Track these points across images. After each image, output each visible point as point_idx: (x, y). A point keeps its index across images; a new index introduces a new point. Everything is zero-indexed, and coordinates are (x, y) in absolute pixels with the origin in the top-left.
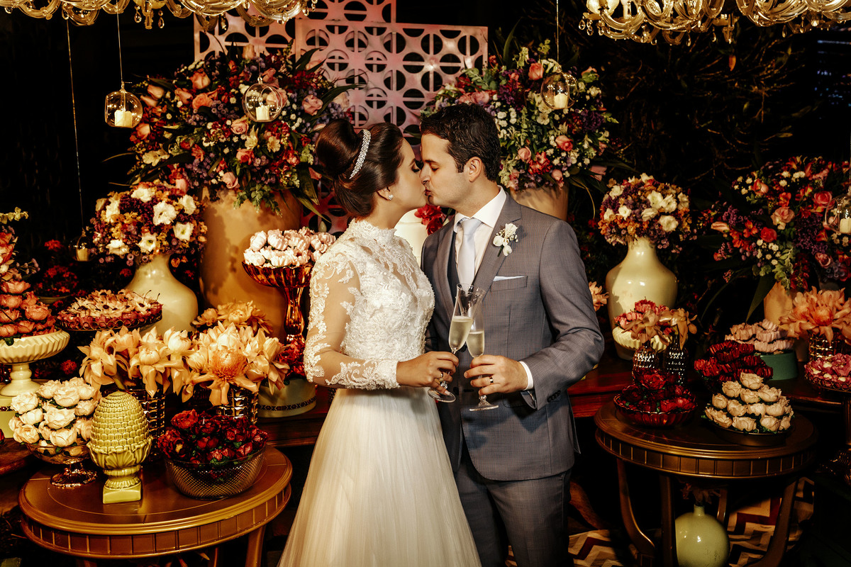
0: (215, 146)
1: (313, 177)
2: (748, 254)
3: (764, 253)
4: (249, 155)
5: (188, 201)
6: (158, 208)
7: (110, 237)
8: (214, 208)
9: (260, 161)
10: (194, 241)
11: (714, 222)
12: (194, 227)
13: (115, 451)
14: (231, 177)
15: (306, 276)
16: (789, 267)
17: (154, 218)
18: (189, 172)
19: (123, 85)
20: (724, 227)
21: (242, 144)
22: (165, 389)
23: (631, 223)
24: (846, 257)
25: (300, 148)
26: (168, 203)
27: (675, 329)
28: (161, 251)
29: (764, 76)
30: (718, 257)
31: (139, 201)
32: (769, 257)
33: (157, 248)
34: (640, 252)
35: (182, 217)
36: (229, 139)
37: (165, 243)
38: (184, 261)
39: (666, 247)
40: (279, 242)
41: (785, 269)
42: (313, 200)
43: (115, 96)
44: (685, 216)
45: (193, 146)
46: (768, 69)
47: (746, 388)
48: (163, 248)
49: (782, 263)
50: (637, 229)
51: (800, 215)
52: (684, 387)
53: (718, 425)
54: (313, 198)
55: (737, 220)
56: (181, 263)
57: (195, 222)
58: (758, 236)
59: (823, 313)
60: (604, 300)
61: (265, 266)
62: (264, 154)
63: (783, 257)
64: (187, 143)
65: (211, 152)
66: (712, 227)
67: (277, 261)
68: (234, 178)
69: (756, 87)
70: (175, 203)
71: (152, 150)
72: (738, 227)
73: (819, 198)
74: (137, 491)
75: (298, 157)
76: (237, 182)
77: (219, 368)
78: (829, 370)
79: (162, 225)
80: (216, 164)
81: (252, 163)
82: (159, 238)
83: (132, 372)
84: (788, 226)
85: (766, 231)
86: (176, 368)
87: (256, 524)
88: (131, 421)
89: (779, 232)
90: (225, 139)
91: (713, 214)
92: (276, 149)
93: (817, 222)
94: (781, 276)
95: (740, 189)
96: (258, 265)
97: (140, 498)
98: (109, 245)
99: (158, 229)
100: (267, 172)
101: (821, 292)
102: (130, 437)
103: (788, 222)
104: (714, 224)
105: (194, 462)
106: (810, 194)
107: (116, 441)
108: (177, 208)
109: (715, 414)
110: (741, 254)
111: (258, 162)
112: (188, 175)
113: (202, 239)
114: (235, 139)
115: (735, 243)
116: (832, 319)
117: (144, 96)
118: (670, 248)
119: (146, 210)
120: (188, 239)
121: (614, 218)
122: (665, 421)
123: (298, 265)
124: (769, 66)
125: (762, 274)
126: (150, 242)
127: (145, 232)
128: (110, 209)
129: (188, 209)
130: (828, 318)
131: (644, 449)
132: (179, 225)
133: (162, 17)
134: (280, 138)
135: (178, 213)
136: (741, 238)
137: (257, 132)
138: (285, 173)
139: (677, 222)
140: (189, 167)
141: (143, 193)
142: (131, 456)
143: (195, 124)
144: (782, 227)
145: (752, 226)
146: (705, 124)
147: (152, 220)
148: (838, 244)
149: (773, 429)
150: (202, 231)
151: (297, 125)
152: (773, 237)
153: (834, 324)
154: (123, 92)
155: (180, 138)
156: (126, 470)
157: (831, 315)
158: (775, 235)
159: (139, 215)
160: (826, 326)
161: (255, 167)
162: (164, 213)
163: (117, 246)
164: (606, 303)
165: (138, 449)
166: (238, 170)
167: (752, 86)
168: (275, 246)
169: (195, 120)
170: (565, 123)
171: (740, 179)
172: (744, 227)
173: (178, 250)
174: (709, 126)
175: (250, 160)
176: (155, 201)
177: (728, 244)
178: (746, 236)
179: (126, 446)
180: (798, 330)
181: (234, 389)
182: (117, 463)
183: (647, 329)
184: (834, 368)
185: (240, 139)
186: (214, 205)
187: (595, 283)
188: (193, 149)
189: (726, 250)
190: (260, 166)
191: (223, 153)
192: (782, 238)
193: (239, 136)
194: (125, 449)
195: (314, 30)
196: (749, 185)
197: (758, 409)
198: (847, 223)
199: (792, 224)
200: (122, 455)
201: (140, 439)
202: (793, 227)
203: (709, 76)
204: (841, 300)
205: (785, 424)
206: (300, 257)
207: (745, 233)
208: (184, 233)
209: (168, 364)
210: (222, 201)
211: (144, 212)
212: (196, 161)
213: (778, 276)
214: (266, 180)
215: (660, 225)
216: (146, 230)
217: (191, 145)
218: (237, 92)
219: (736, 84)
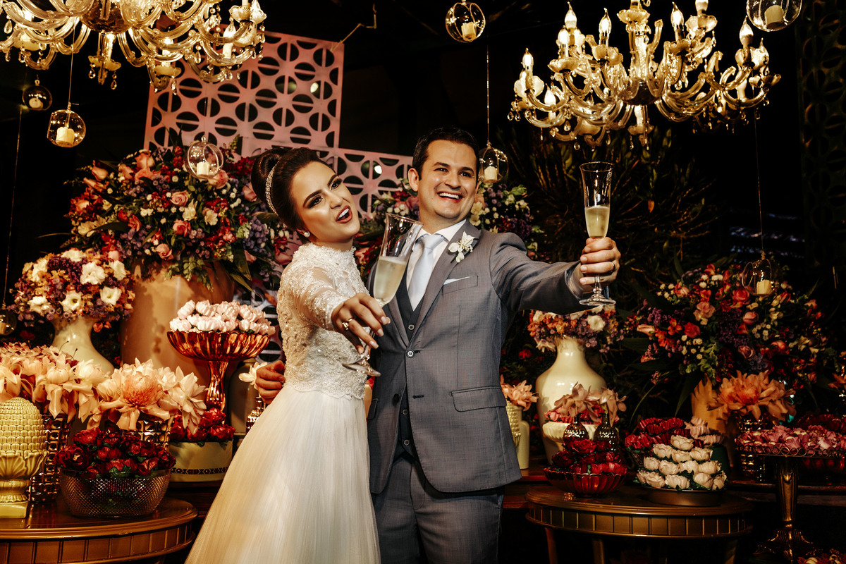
0: (153, 216)
1: (248, 259)
2: (673, 350)
3: (689, 348)
4: (186, 226)
5: (118, 266)
6: (87, 268)
7: (33, 294)
8: (144, 287)
9: (196, 232)
10: (119, 308)
11: (640, 324)
12: (122, 294)
13: (5, 455)
14: (165, 247)
15: (231, 345)
16: (714, 359)
17: (82, 277)
18: (123, 242)
19: (69, 105)
20: (649, 330)
21: (179, 215)
22: (69, 418)
23: (560, 322)
24: (767, 349)
25: (237, 224)
26: (98, 265)
27: (604, 408)
28: (84, 312)
29: (681, 222)
30: (644, 359)
31: (68, 260)
32: (693, 351)
33: (80, 308)
34: (569, 353)
35: (110, 281)
36: (167, 210)
37: (90, 303)
38: (107, 326)
39: (594, 345)
40: (207, 309)
41: (710, 361)
42: (245, 276)
43: (59, 114)
44: (611, 317)
45: (131, 216)
46: (685, 216)
47: (677, 449)
48: (87, 309)
49: (706, 356)
50: (565, 327)
51: (721, 310)
52: (615, 454)
53: (650, 486)
54: (246, 273)
55: (662, 319)
56: (104, 328)
57: (123, 288)
58: (683, 333)
59: (749, 392)
60: (534, 399)
61: (191, 331)
62: (200, 227)
63: (707, 351)
64: (124, 213)
65: (148, 224)
66: (638, 330)
67: (202, 325)
68: (168, 249)
69: (674, 232)
70: (105, 265)
71: (89, 220)
72: (662, 326)
73: (738, 294)
74: (23, 508)
75: (234, 233)
76: (170, 253)
77: (131, 391)
78: (759, 438)
79: (89, 284)
80: (152, 234)
81: (188, 235)
82: (85, 297)
83: (36, 394)
84: (710, 320)
85: (689, 326)
86: (84, 392)
87: (152, 552)
88: (29, 426)
89: (702, 327)
90: (163, 209)
91: (638, 319)
92: (214, 222)
93: (737, 317)
94: (706, 367)
95: (663, 294)
96: (183, 330)
97: (25, 515)
98: (31, 301)
99: (85, 289)
100: (202, 244)
101: (746, 375)
102: (24, 442)
103: (710, 316)
104: (640, 326)
105: (92, 471)
106: (729, 290)
107: (8, 444)
108: (107, 272)
109: (647, 475)
110: (667, 352)
111: (194, 233)
112: (122, 245)
113: (129, 306)
114: (174, 210)
115: (660, 342)
116: (758, 398)
117: (88, 178)
118: (598, 347)
119: (75, 269)
120: (114, 303)
121: (543, 318)
122: (596, 486)
123: (225, 330)
124: (685, 213)
125: (688, 371)
126: (75, 301)
127: (70, 290)
128: (37, 267)
129: (118, 273)
130: (754, 395)
131: (576, 511)
132: (106, 289)
133: (116, 79)
134: (217, 212)
135: (107, 276)
136: (667, 337)
137: (196, 205)
138: (221, 247)
139: (604, 323)
140: (124, 236)
141: (74, 255)
142: (22, 464)
143: (135, 195)
144: (704, 322)
145: (675, 324)
146: (628, 262)
147: (79, 278)
148: (759, 339)
149: (707, 486)
150: (130, 297)
151: (236, 204)
152: (697, 332)
153: (761, 403)
154: (69, 112)
155: (119, 207)
156: (14, 482)
157: (757, 392)
158: (698, 329)
159: (66, 274)
160: (754, 404)
161: (191, 240)
162: (92, 273)
163: (39, 303)
164: (536, 401)
165: (31, 457)
166: (173, 241)
167: (670, 231)
168: (202, 312)
169: (136, 192)
170: (495, 227)
171: (663, 286)
172: (669, 325)
173: (102, 312)
174: (632, 265)
175: (186, 231)
176: (85, 261)
177: (654, 345)
178: (670, 333)
179: (18, 451)
180: (726, 411)
181: (145, 416)
182: (5, 471)
183: (576, 403)
184: (763, 436)
185: (178, 210)
186: (144, 284)
187: (525, 382)
188: (131, 219)
189: (652, 351)
190: (195, 238)
191: (160, 223)
192: (705, 334)
193: (178, 207)
194: (16, 454)
195: (260, 149)
196: (671, 290)
197: (690, 466)
198: (763, 284)
199: (714, 318)
200: (12, 460)
201: (34, 447)
202: (715, 321)
203: (631, 221)
204: (766, 381)
205: (718, 483)
206: (227, 322)
207: (669, 330)
208: (111, 297)
209: (76, 387)
210: (154, 280)
211: (72, 270)
212: (132, 230)
213: (703, 367)
214: (200, 252)
215: (587, 322)
216: (72, 288)
217: (129, 215)
218: (179, 171)
219: (656, 229)
